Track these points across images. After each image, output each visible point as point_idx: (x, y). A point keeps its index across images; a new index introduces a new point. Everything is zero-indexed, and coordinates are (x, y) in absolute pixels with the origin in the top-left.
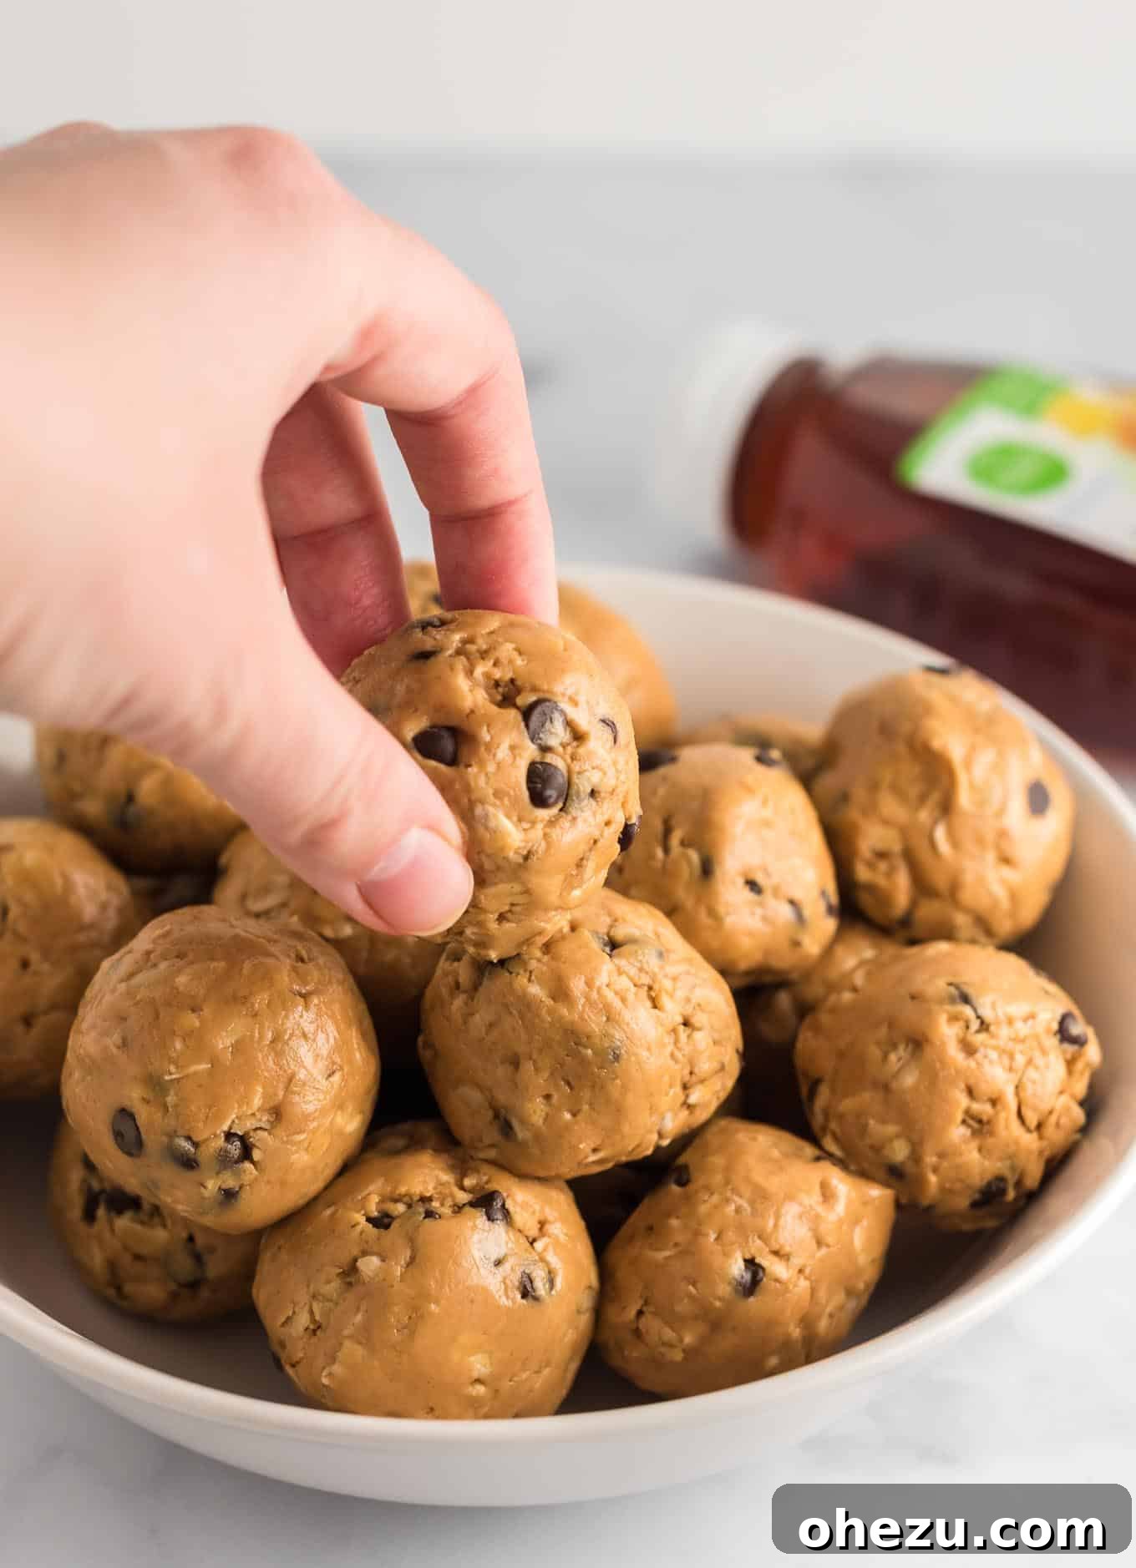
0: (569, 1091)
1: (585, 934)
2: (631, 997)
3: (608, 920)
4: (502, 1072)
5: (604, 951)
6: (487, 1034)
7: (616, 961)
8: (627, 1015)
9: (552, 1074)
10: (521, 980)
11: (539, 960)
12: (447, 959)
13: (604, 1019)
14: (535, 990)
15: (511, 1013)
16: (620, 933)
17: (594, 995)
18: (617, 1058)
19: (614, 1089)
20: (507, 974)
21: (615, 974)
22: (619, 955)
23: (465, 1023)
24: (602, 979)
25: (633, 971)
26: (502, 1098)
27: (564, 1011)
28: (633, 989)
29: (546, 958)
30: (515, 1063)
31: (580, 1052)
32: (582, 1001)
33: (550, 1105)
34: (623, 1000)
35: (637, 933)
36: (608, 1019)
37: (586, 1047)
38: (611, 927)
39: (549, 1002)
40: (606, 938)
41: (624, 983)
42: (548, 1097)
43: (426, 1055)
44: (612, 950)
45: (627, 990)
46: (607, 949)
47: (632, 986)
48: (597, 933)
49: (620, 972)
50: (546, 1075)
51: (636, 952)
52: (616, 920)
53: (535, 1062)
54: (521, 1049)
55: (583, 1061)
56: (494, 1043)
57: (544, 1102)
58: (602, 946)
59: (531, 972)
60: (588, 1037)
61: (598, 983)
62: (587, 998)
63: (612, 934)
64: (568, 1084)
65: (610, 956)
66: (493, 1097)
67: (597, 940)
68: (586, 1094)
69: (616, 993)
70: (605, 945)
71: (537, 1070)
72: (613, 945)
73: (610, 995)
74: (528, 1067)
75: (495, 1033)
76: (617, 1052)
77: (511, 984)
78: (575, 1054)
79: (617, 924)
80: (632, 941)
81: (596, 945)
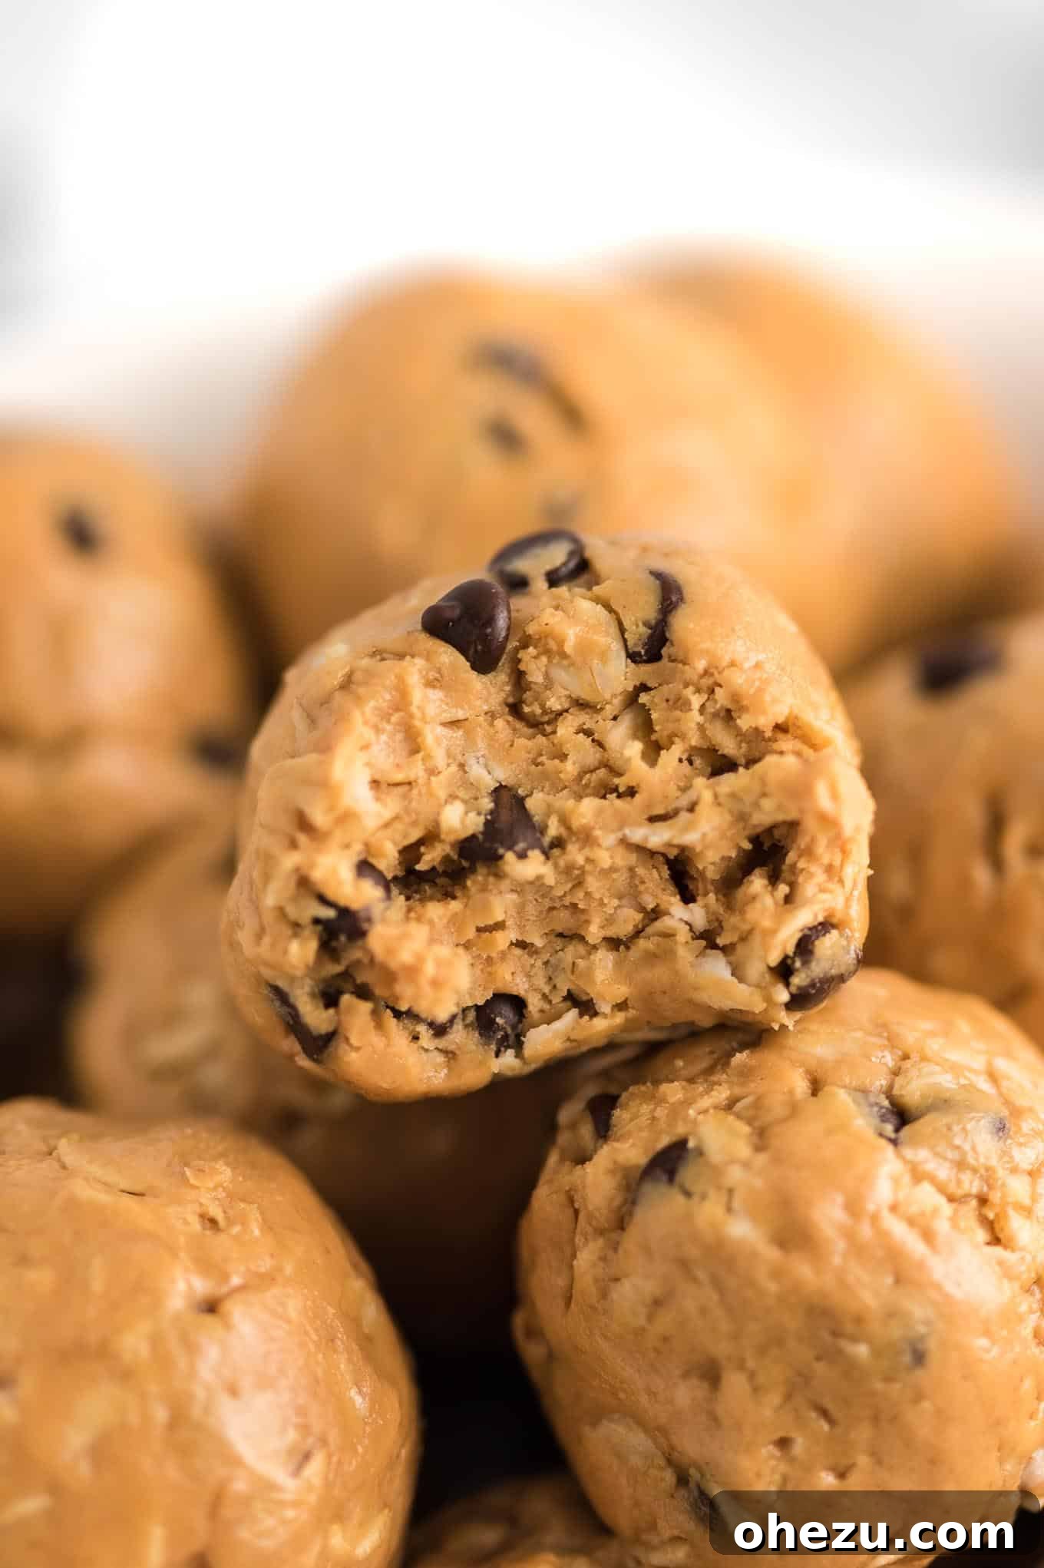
0: (826, 1427)
1: (841, 1098)
2: (942, 1226)
3: (889, 1060)
4: (686, 1394)
5: (881, 1135)
6: (650, 1318)
7: (908, 1153)
8: (938, 1269)
9: (788, 1397)
10: (710, 1211)
11: (746, 1165)
12: (562, 1159)
13: (889, 1280)
14: (741, 1230)
15: (695, 1280)
16: (912, 1091)
17: (866, 1231)
18: (919, 1357)
19: (920, 1420)
20: (680, 1199)
21: (907, 1179)
22: (914, 1143)
23: (604, 1294)
24: (882, 1192)
25: (944, 1172)
26: (691, 1446)
27: (803, 1270)
28: (947, 1209)
29: (761, 1159)
30: (711, 1374)
31: (840, 1352)
32: (841, 1245)
33: (792, 1460)
34: (928, 1236)
35: (946, 1081)
36: (898, 1281)
37: (855, 1339)
38: (896, 1073)
39: (771, 1253)
40: (886, 1103)
41: (927, 1196)
42: (783, 1443)
43: (532, 1353)
44: (897, 1130)
45: (936, 1211)
46: (889, 1128)
47: (942, 1201)
48: (864, 1092)
49: (918, 1176)
50: (775, 1398)
51: (949, 1128)
52: (906, 1057)
53: (752, 1376)
54: (721, 1349)
55: (850, 1369)
56: (666, 1339)
57: (777, 1452)
58: (877, 1121)
59: (730, 1191)
60: (859, 1320)
61: (871, 1207)
62: (850, 1235)
63: (896, 1092)
64: (824, 1413)
65: (894, 1142)
66: (672, 1448)
67: (867, 1109)
68: (863, 1434)
69: (911, 1222)
70: (883, 1119)
71: (756, 1390)
72: (901, 1116)
73: (898, 1229)
74: (735, 1383)
75: (665, 1322)
76: (920, 1346)
77: (688, 1217)
78: (832, 1355)
79: (908, 1064)
80: (941, 1104)
81: (863, 1123)
